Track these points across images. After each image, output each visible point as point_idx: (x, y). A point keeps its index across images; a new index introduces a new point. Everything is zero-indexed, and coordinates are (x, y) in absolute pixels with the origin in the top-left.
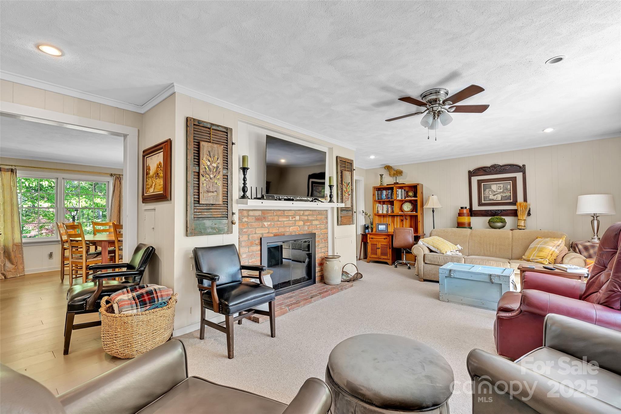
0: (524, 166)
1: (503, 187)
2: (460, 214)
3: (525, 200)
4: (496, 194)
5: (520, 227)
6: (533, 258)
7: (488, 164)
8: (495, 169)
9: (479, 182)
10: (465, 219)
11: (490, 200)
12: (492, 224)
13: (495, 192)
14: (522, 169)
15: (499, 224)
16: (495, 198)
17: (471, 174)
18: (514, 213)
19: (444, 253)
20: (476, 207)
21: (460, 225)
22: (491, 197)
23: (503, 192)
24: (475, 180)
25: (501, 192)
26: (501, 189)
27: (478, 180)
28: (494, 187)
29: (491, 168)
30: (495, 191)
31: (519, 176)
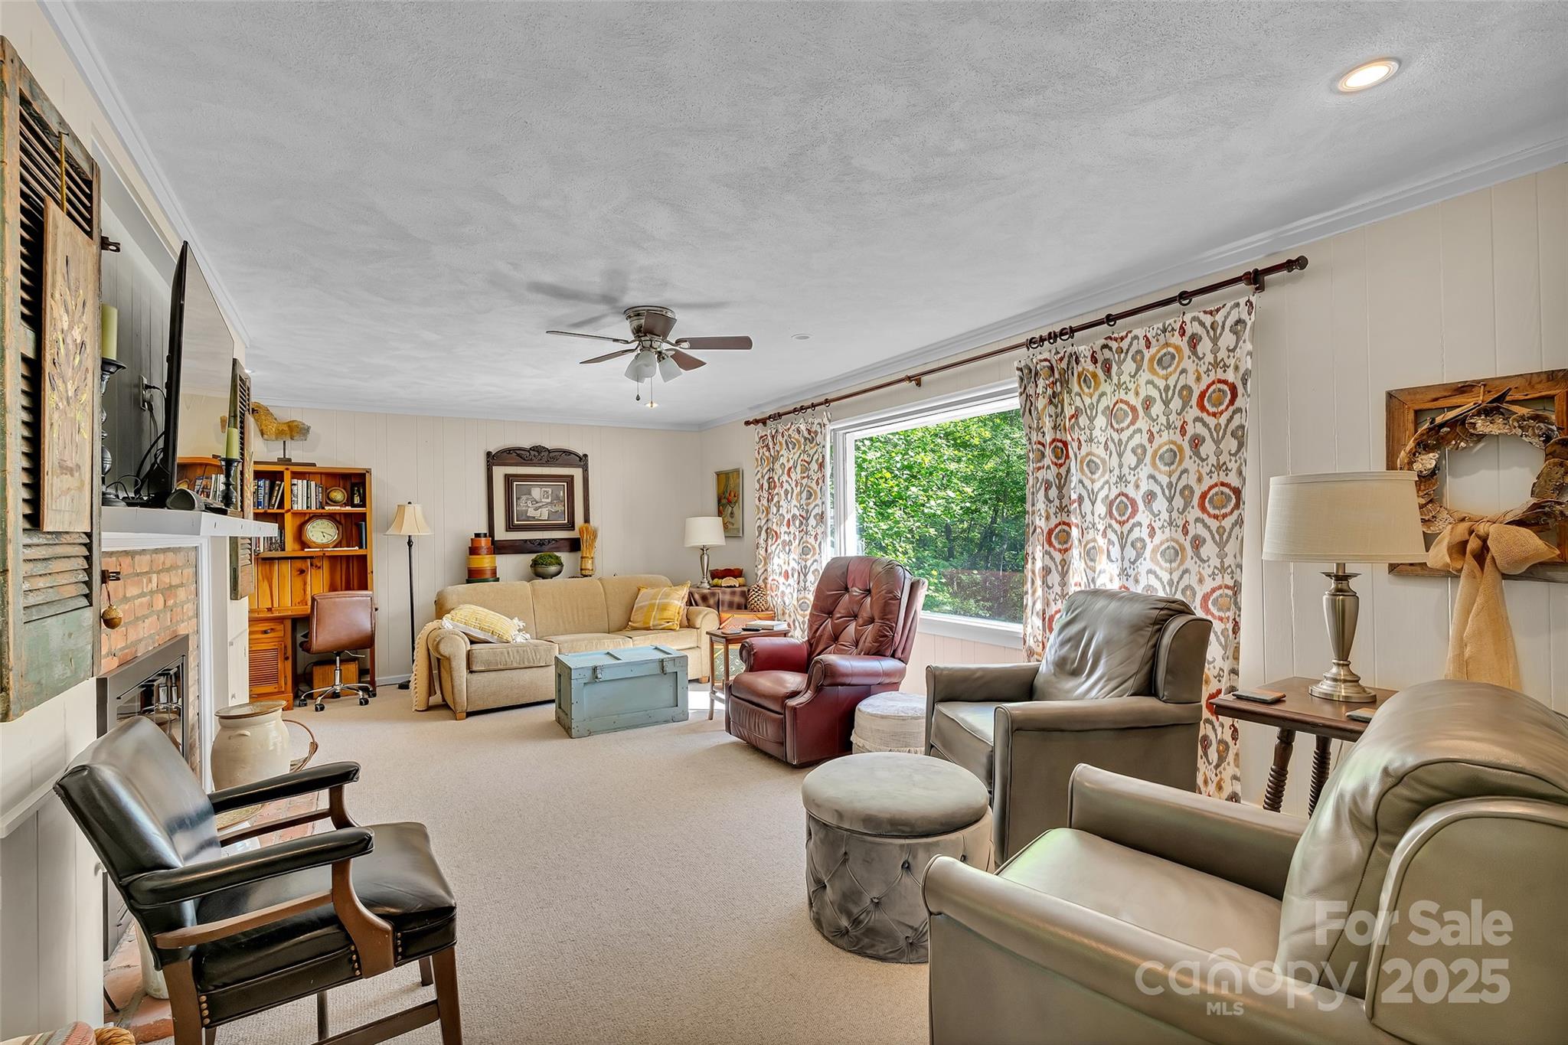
0: (586, 456)
1: (552, 493)
2: (474, 550)
3: (587, 520)
4: (540, 507)
5: (587, 573)
6: (655, 623)
7: (526, 443)
8: (538, 455)
9: (509, 480)
10: (485, 561)
11: (528, 518)
12: (540, 569)
13: (537, 503)
14: (582, 461)
15: (553, 569)
16: (537, 514)
17: (493, 459)
18: (574, 545)
19: (510, 639)
20: (501, 534)
21: (473, 576)
22: (531, 513)
23: (551, 503)
24: (499, 472)
25: (548, 503)
26: (548, 498)
27: (506, 475)
28: (536, 493)
29: (532, 453)
30: (538, 499)
31: (577, 473)
